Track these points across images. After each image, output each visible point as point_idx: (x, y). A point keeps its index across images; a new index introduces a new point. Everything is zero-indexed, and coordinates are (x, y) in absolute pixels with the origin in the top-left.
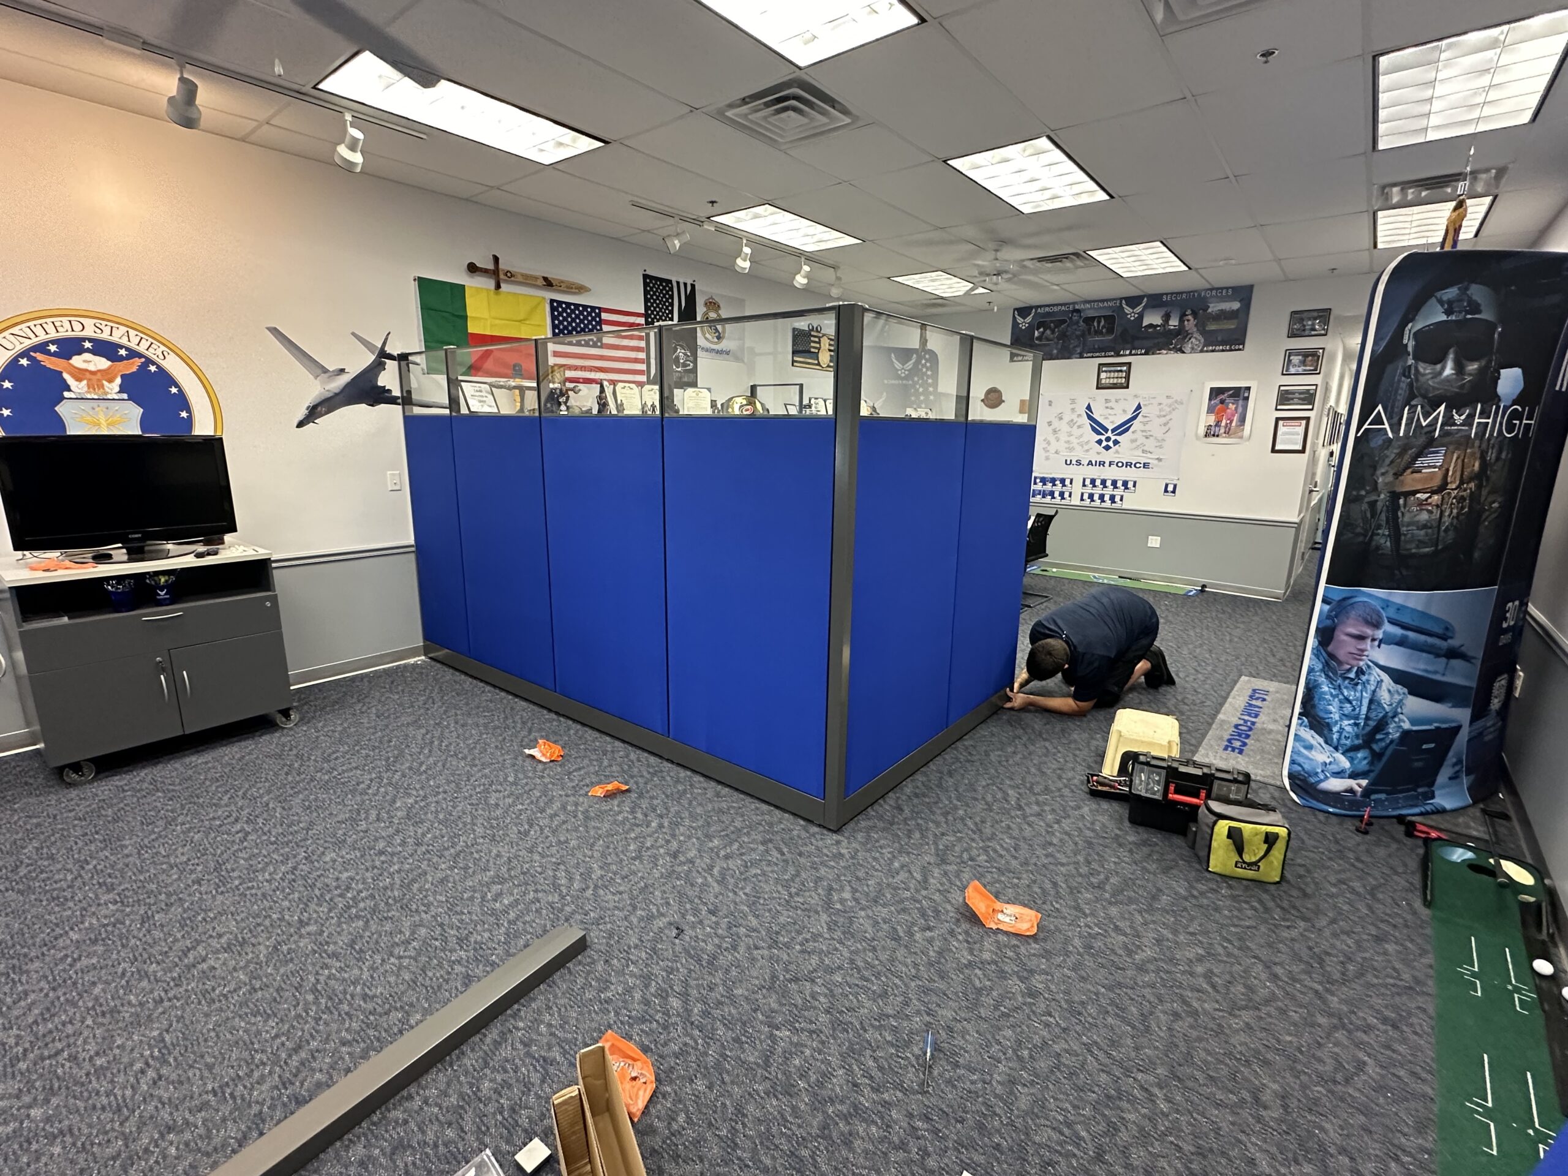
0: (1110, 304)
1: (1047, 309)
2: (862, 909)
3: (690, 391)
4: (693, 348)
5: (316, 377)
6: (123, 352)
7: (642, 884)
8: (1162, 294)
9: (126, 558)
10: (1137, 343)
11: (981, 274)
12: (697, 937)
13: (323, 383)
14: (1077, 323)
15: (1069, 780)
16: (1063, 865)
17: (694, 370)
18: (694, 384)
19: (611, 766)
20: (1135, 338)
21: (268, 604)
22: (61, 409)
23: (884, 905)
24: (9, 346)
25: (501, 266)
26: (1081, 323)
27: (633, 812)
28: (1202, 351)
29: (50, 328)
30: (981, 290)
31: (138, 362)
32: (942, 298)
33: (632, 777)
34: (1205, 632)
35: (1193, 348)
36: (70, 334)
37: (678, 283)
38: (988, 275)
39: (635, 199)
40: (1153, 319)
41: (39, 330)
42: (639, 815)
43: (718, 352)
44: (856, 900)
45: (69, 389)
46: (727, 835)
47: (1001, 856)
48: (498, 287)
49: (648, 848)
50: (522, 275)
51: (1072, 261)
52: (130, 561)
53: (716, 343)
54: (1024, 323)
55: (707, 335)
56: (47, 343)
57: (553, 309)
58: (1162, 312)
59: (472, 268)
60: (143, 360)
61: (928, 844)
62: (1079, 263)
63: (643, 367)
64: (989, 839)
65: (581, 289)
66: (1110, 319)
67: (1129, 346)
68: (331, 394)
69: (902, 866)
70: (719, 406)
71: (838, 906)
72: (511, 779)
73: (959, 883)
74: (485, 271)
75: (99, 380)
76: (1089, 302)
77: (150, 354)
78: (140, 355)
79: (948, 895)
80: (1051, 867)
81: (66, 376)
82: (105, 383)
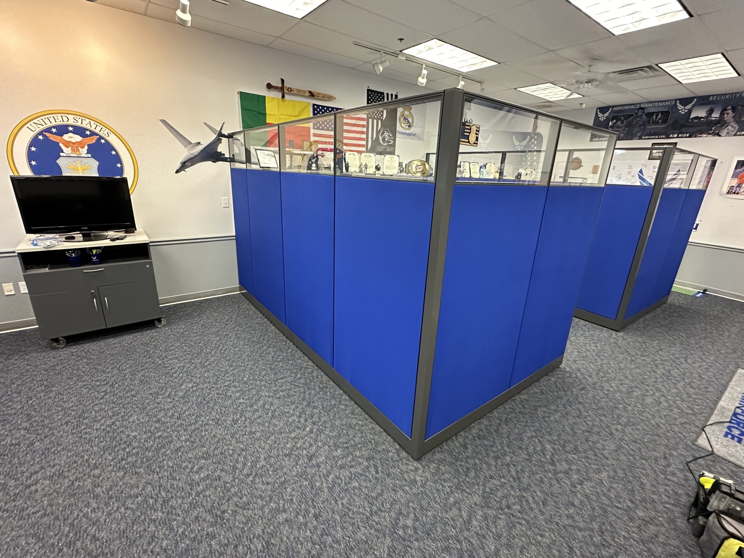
0: (667, 103)
1: (620, 108)
2: (417, 540)
3: (388, 157)
4: (394, 132)
5: (185, 147)
6: (88, 133)
7: (283, 479)
8: (709, 96)
9: (82, 239)
10: (683, 130)
11: (577, 82)
12: (298, 538)
13: (189, 150)
14: (641, 116)
15: (594, 443)
16: (580, 530)
17: (394, 145)
18: (393, 153)
19: (301, 378)
20: (683, 126)
21: (148, 266)
22: (60, 162)
23: (434, 540)
24: (33, 129)
25: (285, 85)
26: (644, 116)
27: (300, 417)
28: (735, 135)
29: (52, 120)
30: (576, 96)
31: (96, 137)
32: (549, 102)
33: (309, 389)
34: (708, 327)
35: (728, 133)
36: (62, 123)
37: (388, 94)
38: (581, 83)
39: (356, 40)
40: (700, 113)
41: (47, 121)
42: (302, 420)
43: (408, 134)
44: (415, 529)
45: (63, 152)
46: (347, 448)
47: (531, 509)
48: (283, 97)
49: (297, 448)
50: (297, 90)
51: (645, 71)
52: (85, 241)
53: (408, 129)
54: (602, 117)
55: (403, 125)
56: (51, 128)
57: (314, 110)
58: (707, 108)
59: (269, 86)
60: (98, 137)
61: (478, 484)
62: (651, 74)
63: (364, 143)
64: (525, 490)
65: (330, 98)
66: (666, 114)
67: (678, 131)
68: (193, 156)
69: (455, 503)
70: (404, 166)
71: (401, 533)
72: (245, 379)
73: (494, 530)
74: (276, 88)
75: (77, 147)
76: (651, 102)
77: (101, 133)
78: (96, 134)
79: (484, 541)
80: (570, 529)
81: (61, 145)
82: (80, 148)
